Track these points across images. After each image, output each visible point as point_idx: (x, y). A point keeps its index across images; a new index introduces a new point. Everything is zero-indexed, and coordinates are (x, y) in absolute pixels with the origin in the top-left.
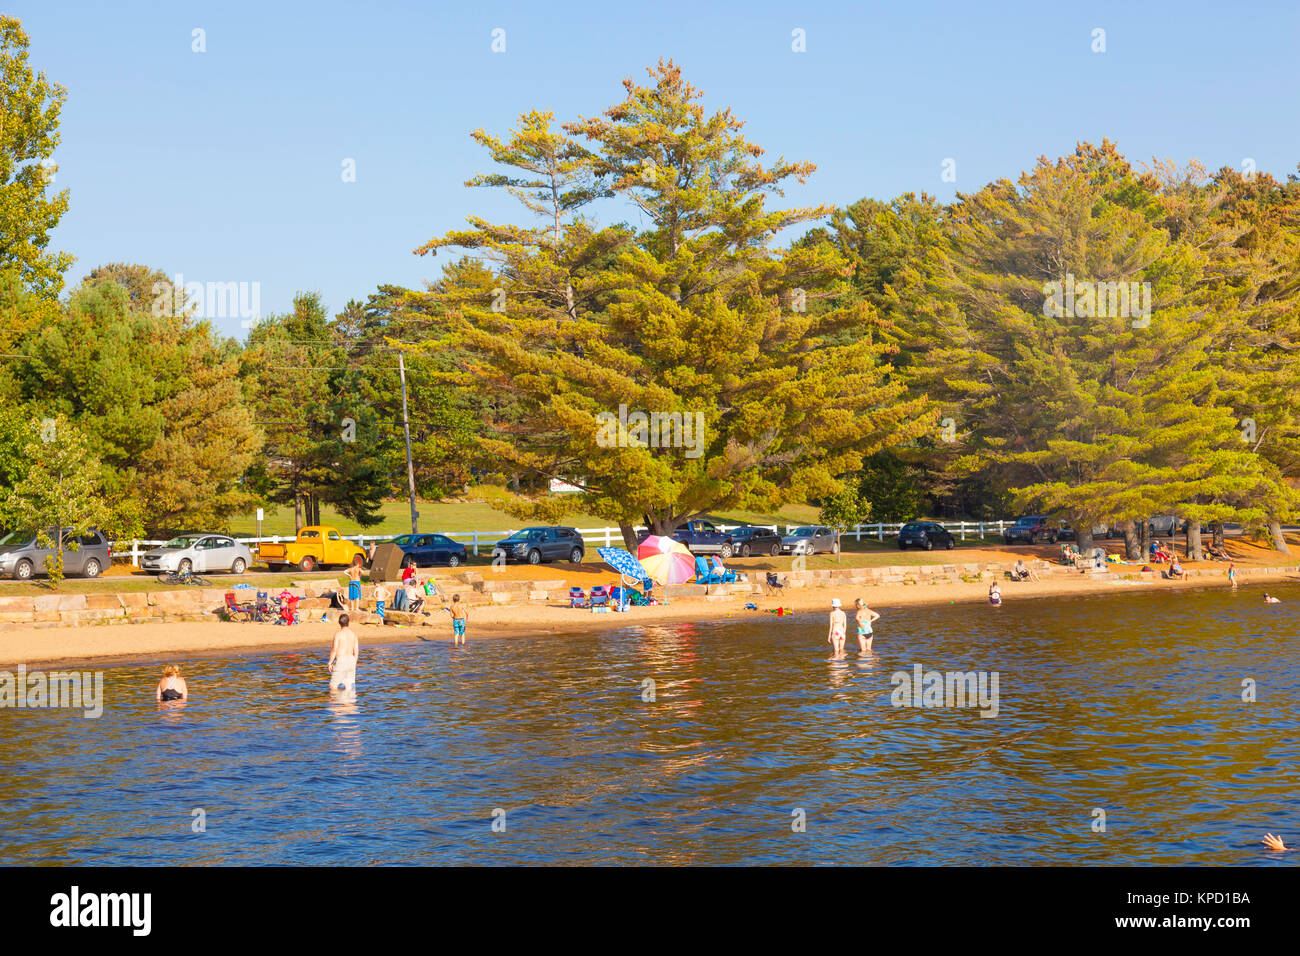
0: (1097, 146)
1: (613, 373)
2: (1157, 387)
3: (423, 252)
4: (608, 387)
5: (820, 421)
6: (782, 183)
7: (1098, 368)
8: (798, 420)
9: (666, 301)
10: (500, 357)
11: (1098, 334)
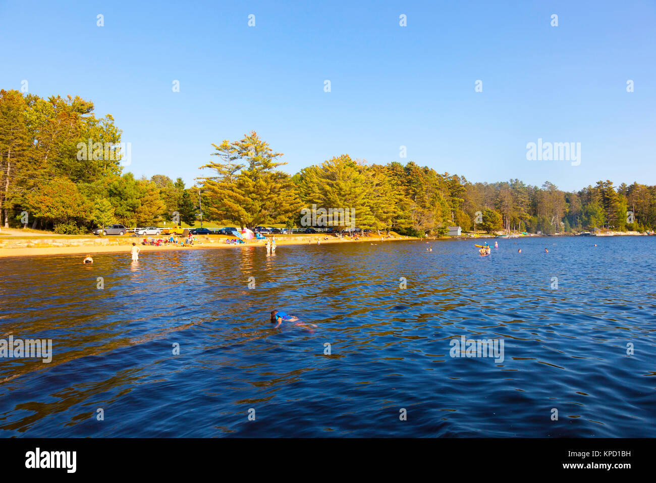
0: (345, 155)
1: (238, 194)
2: (354, 203)
3: (200, 169)
4: (237, 198)
5: (282, 206)
6: (277, 157)
7: (343, 198)
8: (277, 206)
9: (250, 180)
10: (213, 191)
11: (344, 192)
